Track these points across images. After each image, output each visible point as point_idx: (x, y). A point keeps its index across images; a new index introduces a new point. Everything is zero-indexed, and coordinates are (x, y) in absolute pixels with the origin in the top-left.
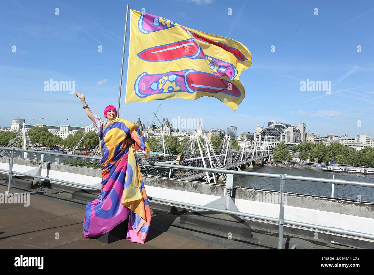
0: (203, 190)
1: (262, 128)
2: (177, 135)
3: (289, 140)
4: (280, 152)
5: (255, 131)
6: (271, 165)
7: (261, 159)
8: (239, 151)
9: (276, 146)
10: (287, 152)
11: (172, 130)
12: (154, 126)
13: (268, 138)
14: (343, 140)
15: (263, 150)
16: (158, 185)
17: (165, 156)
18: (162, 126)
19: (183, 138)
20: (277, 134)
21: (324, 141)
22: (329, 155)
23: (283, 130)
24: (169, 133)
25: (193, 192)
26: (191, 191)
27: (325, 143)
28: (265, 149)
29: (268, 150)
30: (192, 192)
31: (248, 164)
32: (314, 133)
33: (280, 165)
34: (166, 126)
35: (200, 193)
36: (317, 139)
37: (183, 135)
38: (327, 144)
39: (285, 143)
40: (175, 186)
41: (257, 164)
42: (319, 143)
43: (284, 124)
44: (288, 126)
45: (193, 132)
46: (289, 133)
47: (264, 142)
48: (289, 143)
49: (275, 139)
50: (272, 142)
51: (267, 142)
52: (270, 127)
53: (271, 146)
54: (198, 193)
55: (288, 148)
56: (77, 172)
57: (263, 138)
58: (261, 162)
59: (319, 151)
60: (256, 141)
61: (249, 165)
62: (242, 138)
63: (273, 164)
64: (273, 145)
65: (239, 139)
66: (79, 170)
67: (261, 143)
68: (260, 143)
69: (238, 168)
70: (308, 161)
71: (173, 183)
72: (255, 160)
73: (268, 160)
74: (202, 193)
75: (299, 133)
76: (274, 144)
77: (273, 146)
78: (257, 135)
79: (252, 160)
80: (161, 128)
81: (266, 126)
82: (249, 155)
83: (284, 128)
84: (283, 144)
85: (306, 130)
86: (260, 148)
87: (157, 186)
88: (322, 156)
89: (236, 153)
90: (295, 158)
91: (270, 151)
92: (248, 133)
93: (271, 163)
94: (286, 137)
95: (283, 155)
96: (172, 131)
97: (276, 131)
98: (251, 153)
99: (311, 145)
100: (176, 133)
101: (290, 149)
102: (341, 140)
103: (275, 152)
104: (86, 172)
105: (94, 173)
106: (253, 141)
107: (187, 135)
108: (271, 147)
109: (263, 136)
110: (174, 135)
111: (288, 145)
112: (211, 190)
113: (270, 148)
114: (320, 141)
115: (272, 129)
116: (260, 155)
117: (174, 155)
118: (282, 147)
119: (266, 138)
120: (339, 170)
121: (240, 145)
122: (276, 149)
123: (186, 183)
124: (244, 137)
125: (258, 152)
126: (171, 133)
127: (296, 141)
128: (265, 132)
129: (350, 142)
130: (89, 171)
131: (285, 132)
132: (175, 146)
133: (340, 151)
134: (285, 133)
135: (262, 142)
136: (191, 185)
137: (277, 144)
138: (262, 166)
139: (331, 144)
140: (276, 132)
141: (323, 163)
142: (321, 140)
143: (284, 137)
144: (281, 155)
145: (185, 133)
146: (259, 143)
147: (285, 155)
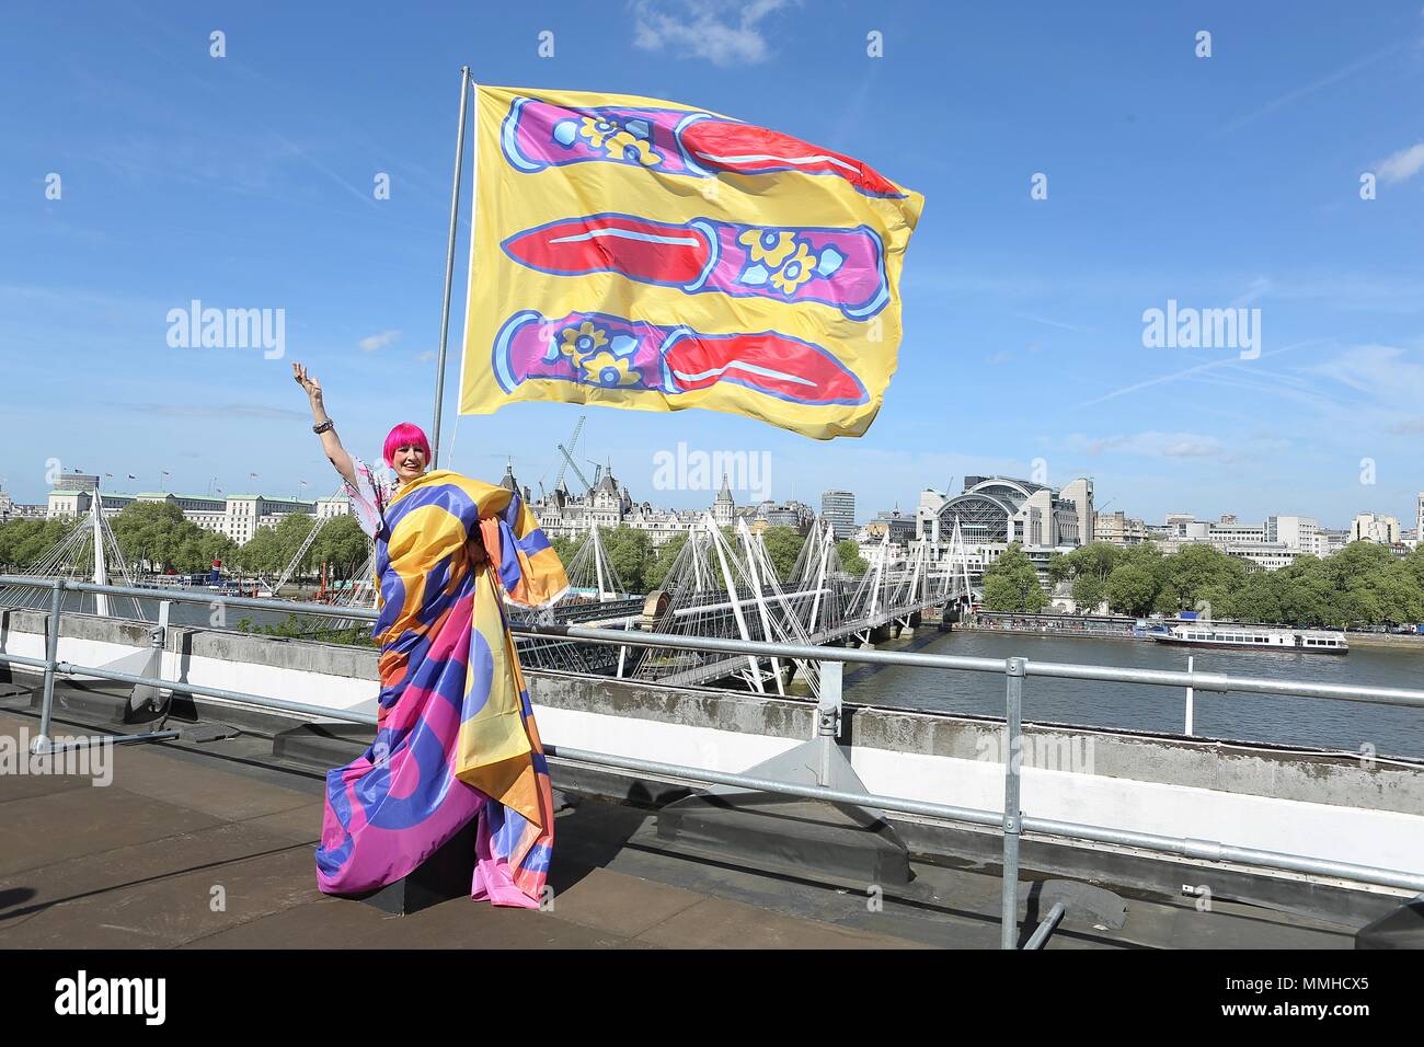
0: (738, 720)
1: (943, 496)
2: (645, 526)
3: (1036, 538)
4: (1006, 579)
5: (920, 509)
6: (976, 625)
7: (939, 606)
8: (864, 581)
9: (993, 560)
10: (1032, 581)
11: (626, 510)
12: (561, 496)
13: (965, 532)
14: (1223, 535)
15: (948, 575)
16: (580, 702)
17: (602, 601)
18: (592, 493)
19: (667, 534)
20: (995, 519)
21: (1158, 537)
22: (1176, 586)
23: (1015, 501)
24: (615, 519)
25: (704, 726)
26: (697, 723)
27: (1159, 545)
28: (955, 570)
29: (966, 575)
30: (699, 725)
31: (896, 623)
32: (1123, 513)
33: (1007, 626)
34: (607, 494)
35: (729, 729)
36: (1134, 534)
37: (667, 526)
38: (1169, 548)
39: (1025, 549)
40: (638, 707)
41: (926, 625)
42: (1140, 545)
43: (1020, 482)
44: (1033, 488)
45: (699, 514)
46: (1036, 513)
47: (951, 545)
48: (1037, 548)
49: (990, 533)
50: (977, 546)
51: (960, 546)
52: (970, 492)
53: (974, 558)
54: (721, 728)
55: (1035, 565)
56: (291, 661)
57: (946, 534)
58: (939, 618)
59: (1139, 573)
60: (923, 542)
61: (900, 627)
62: (875, 533)
63: (983, 623)
64: (983, 557)
65: (863, 536)
66: (295, 655)
67: (941, 551)
68: (936, 550)
69: (862, 639)
70: (1103, 610)
71: (631, 696)
72: (921, 609)
73: (966, 607)
74: (735, 728)
75: (1070, 513)
76: (987, 553)
77: (983, 560)
78: (925, 522)
79: (909, 609)
80: (589, 500)
81: (957, 491)
82: (898, 591)
83: (1019, 495)
84: (1017, 551)
85: (1094, 502)
86: (938, 567)
87: (577, 707)
88: (1152, 592)
89: (855, 585)
90: (1059, 601)
91: (972, 579)
92: (896, 514)
93: (976, 618)
94: (1027, 528)
95: (1018, 591)
96: (628, 511)
97: (993, 506)
98: (907, 585)
99: (1114, 552)
100: (639, 518)
101: (1041, 570)
102: (1214, 535)
103: (989, 579)
104: (323, 662)
105: (350, 665)
106: (911, 544)
107: (679, 527)
108: (974, 563)
109: (948, 523)
110: (633, 525)
111: (1034, 554)
112: (765, 718)
113: (970, 566)
114: (1145, 538)
115: (979, 501)
116: (938, 592)
117: (633, 597)
118: (1012, 562)
119: (956, 530)
120: (1209, 638)
121: (867, 557)
122: (992, 570)
123: (678, 696)
124: (880, 529)
125: (931, 581)
126: (622, 520)
127: (1061, 540)
128: (955, 510)
129: (1246, 542)
130: (332, 657)
131: (1022, 509)
132: (639, 564)
133: (1213, 571)
134: (1025, 513)
135: (945, 546)
136: (698, 702)
137: (997, 552)
138: (944, 629)
139: (1182, 549)
140: (993, 510)
141: (1156, 618)
142: (1146, 535)
143: (1019, 528)
144: (1009, 592)
145: (673, 519)
146: (933, 551)
147: (1024, 591)
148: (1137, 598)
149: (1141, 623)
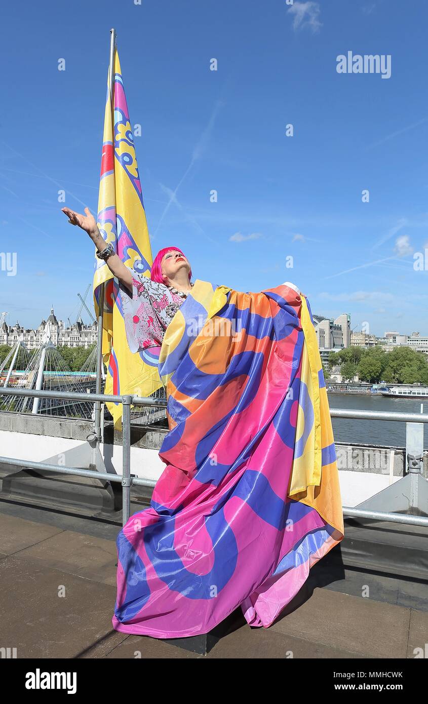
3: (322, 344)
14: (414, 342)
21: (382, 344)
22: (392, 368)
27: (383, 347)
36: (370, 342)
38: (388, 348)
44: (320, 319)
46: (322, 332)
59: (374, 361)
70: (357, 380)
75: (339, 332)
88: (380, 370)
99: (361, 351)
102: (410, 342)
114: (376, 344)
120: (409, 393)
127: (335, 345)
129: (425, 345)
133: (410, 360)
139: (395, 349)
142: (376, 342)
148: (373, 374)
149: (375, 386)
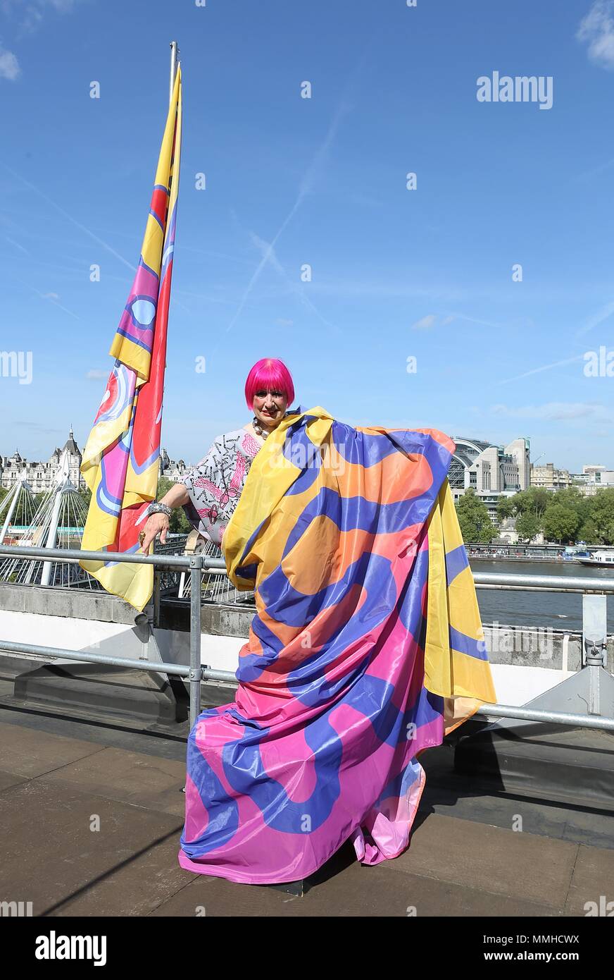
3: (486, 485)
10: (485, 518)
20: (455, 470)
21: (579, 483)
27: (580, 489)
32: (552, 465)
36: (561, 481)
38: (588, 491)
39: (479, 493)
42: (566, 489)
43: (474, 442)
44: (484, 446)
46: (486, 466)
48: (487, 493)
55: (486, 505)
59: (566, 511)
70: (539, 540)
75: (512, 465)
83: (473, 452)
84: (473, 495)
88: (577, 525)
90: (506, 533)
94: (479, 477)
95: (474, 527)
96: (166, 467)
99: (546, 495)
100: (176, 472)
101: (491, 509)
110: (171, 479)
111: (485, 498)
114: (569, 484)
118: (468, 503)
126: (162, 474)
127: (505, 486)
131: (475, 462)
134: (478, 466)
139: (599, 492)
143: (473, 477)
144: (467, 527)
147: (479, 526)
148: (564, 531)
149: (568, 550)
